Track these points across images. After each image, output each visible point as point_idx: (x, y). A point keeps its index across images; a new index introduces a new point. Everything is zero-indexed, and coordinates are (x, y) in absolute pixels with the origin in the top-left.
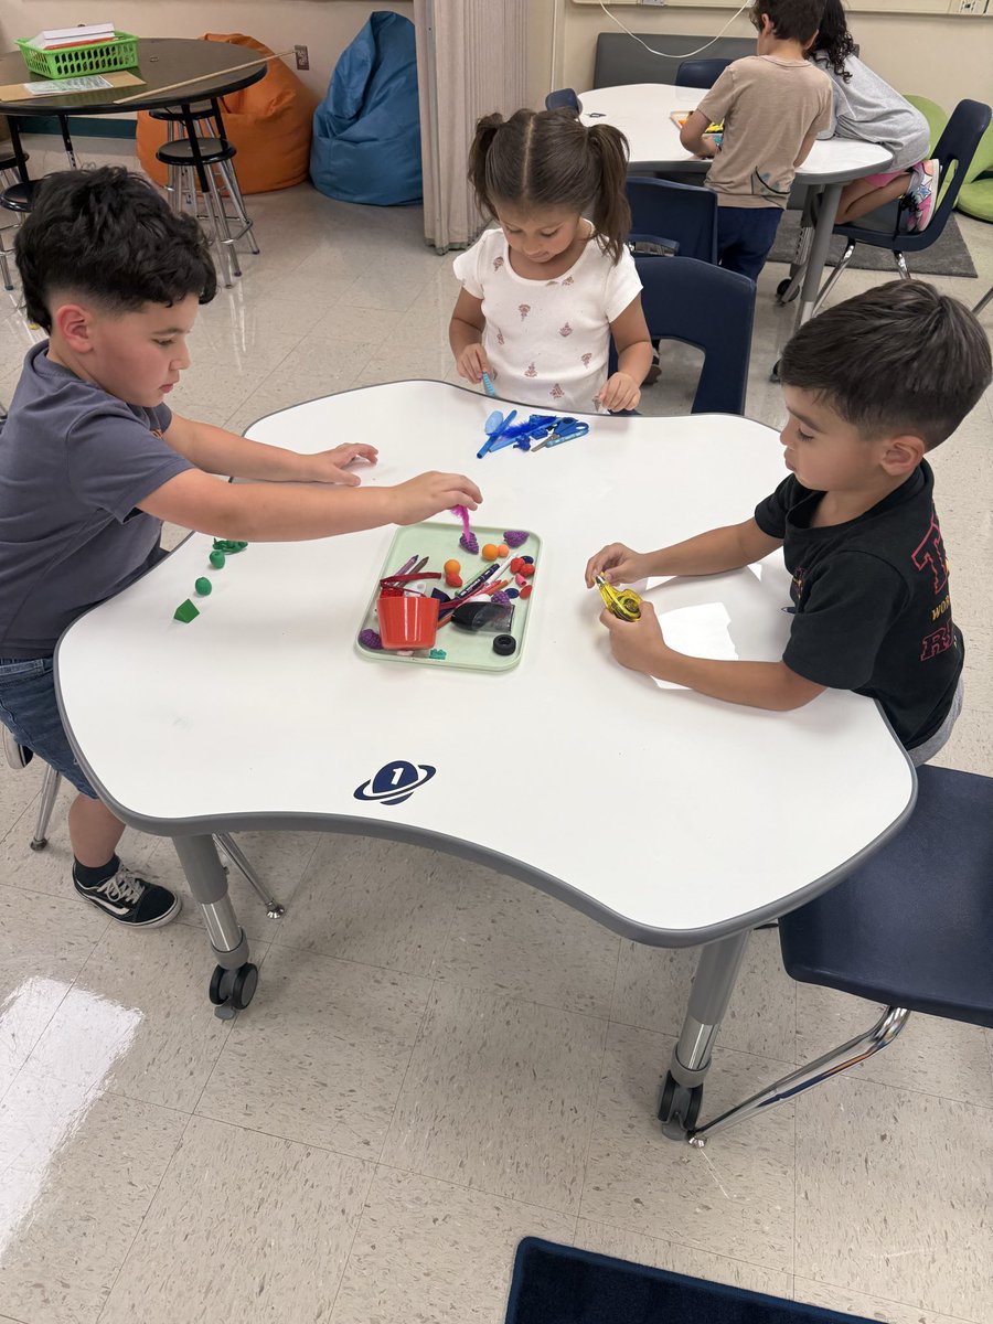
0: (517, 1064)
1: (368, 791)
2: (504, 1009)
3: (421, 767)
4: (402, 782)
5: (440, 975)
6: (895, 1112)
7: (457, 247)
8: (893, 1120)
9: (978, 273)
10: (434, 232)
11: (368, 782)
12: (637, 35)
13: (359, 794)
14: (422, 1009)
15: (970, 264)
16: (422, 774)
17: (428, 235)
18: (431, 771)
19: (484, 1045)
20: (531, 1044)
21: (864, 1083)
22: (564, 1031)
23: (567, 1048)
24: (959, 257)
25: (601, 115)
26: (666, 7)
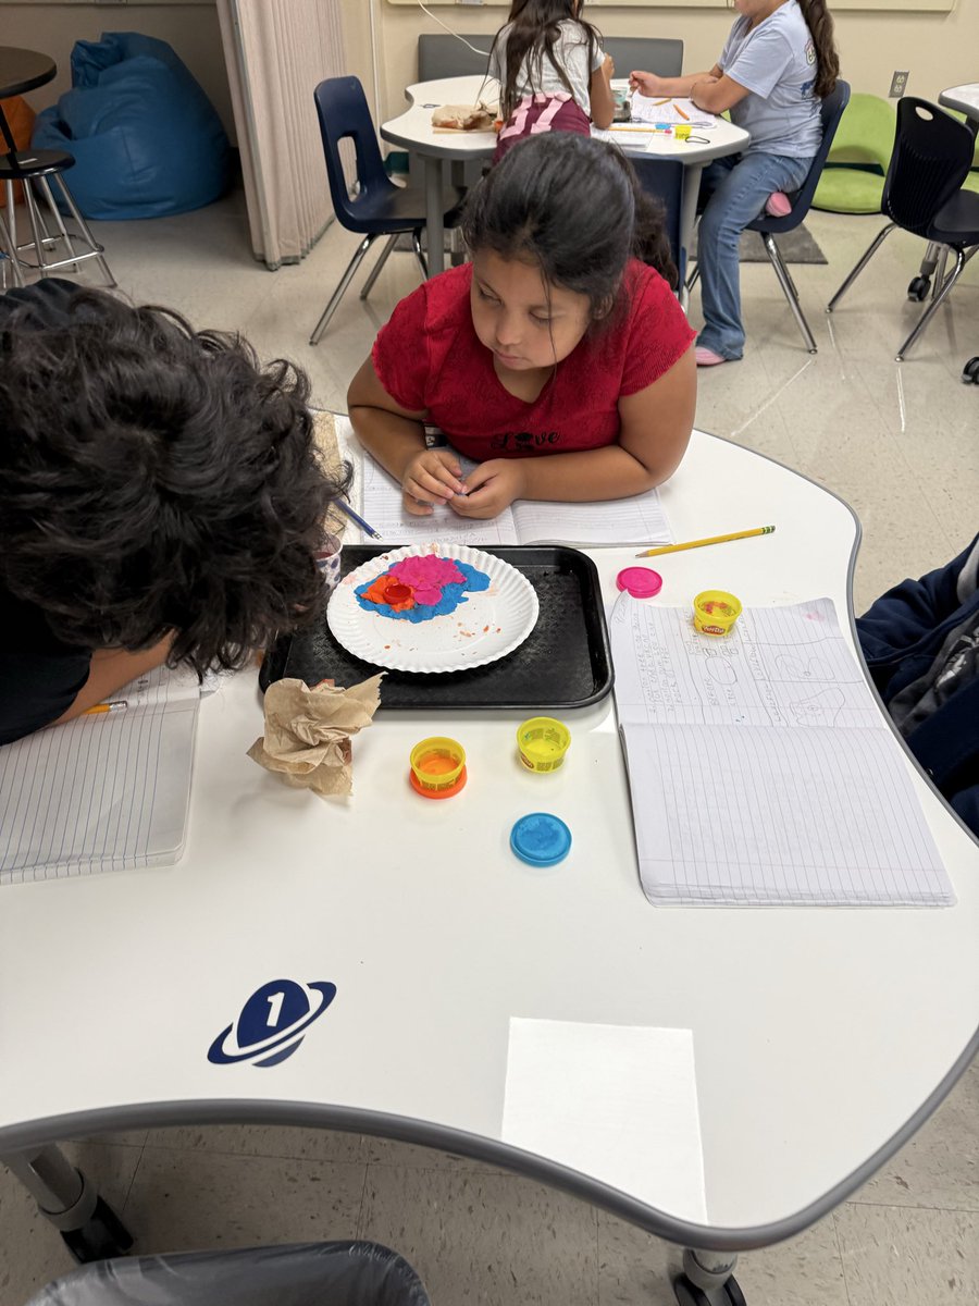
0: (490, 1267)
1: (231, 1047)
2: (462, 1191)
3: (312, 986)
4: (285, 1020)
5: (374, 1156)
6: (957, 1245)
7: (290, 261)
8: (958, 1257)
9: (828, 259)
10: (263, 247)
11: (229, 1030)
12: (461, 36)
13: (216, 1055)
14: (355, 1211)
15: (819, 252)
16: (316, 999)
17: (257, 250)
18: (328, 991)
19: (444, 1246)
20: (504, 1234)
21: (914, 1211)
22: (543, 1208)
23: (550, 1233)
24: (807, 245)
25: (435, 106)
26: (486, 6)
